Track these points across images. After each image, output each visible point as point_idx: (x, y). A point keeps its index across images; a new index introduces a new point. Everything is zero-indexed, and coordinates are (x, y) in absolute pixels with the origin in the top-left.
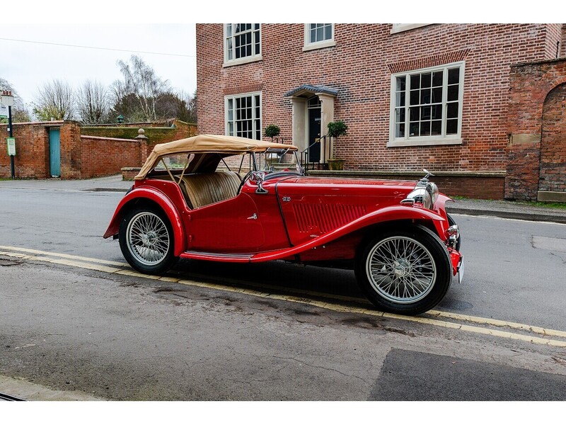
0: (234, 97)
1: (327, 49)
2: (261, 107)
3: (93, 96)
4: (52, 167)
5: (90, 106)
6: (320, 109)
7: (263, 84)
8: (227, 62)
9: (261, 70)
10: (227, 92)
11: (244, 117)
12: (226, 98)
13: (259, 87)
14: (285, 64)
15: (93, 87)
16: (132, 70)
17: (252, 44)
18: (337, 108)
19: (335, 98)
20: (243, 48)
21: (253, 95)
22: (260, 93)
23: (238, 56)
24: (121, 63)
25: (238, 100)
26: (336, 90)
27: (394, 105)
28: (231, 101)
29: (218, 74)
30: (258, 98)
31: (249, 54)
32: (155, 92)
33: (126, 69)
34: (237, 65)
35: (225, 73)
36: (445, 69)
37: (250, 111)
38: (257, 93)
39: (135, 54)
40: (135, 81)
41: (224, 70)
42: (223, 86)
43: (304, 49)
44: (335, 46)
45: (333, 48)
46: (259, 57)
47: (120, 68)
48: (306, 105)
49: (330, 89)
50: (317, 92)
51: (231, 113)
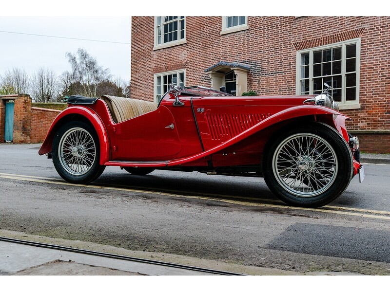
0: (162, 75)
1: (241, 32)
3: (45, 82)
4: (6, 134)
5: (42, 90)
6: (235, 82)
7: (186, 63)
8: (157, 46)
9: (185, 52)
10: (157, 70)
12: (156, 76)
13: (183, 66)
14: (205, 46)
15: (45, 75)
16: (78, 61)
17: (178, 30)
18: (250, 81)
19: (248, 73)
20: (171, 34)
21: (178, 72)
22: (184, 71)
23: (166, 41)
24: (69, 55)
25: (165, 77)
26: (249, 66)
27: (299, 77)
28: (159, 78)
29: (149, 55)
30: (182, 75)
31: (176, 39)
32: (97, 79)
33: (74, 59)
34: (165, 48)
35: (155, 55)
36: (343, 45)
38: (181, 71)
39: (81, 48)
40: (80, 70)
41: (154, 53)
42: (153, 66)
43: (222, 33)
44: (248, 30)
45: (246, 31)
46: (184, 41)
47: (68, 59)
48: (224, 80)
49: (244, 65)
50: (232, 67)
51: (159, 88)
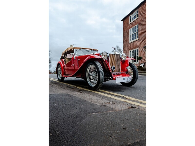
0: (131, 51)
2: (138, 52)
8: (130, 42)
9: (138, 42)
10: (130, 49)
11: (134, 56)
12: (130, 51)
13: (138, 47)
17: (136, 36)
20: (134, 37)
21: (136, 49)
22: (138, 49)
23: (133, 40)
25: (133, 51)
28: (131, 52)
30: (137, 50)
31: (135, 39)
34: (132, 42)
35: (129, 45)
37: (135, 54)
38: (137, 49)
42: (129, 48)
46: (138, 39)
51: (131, 55)
